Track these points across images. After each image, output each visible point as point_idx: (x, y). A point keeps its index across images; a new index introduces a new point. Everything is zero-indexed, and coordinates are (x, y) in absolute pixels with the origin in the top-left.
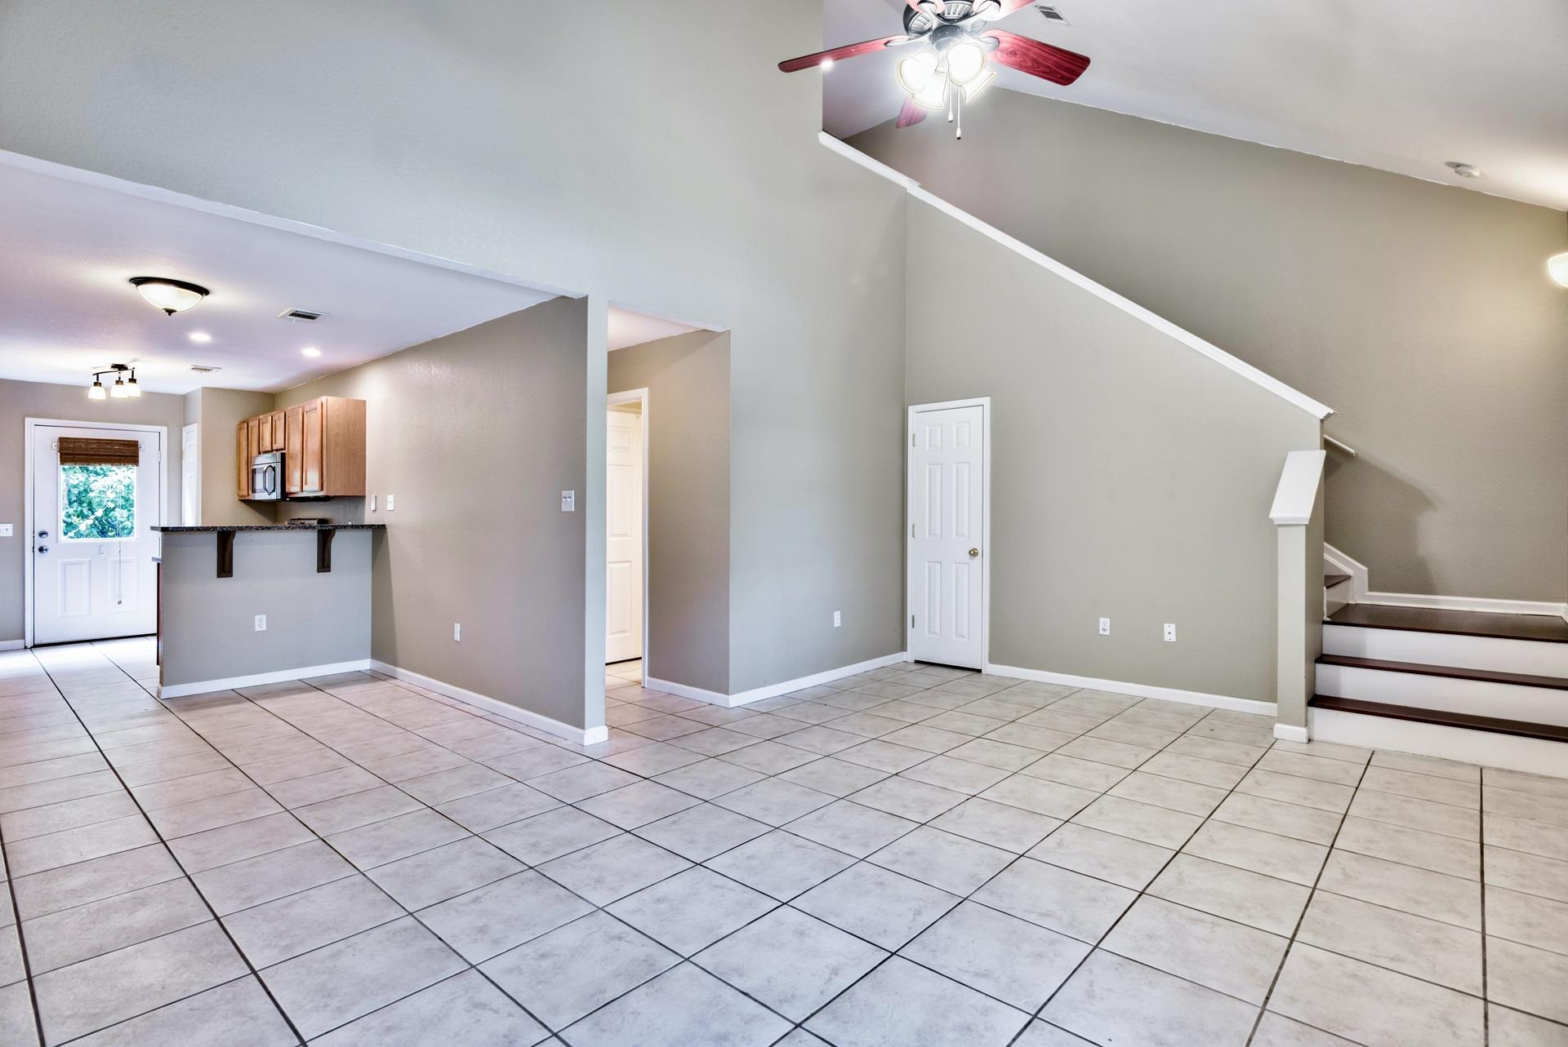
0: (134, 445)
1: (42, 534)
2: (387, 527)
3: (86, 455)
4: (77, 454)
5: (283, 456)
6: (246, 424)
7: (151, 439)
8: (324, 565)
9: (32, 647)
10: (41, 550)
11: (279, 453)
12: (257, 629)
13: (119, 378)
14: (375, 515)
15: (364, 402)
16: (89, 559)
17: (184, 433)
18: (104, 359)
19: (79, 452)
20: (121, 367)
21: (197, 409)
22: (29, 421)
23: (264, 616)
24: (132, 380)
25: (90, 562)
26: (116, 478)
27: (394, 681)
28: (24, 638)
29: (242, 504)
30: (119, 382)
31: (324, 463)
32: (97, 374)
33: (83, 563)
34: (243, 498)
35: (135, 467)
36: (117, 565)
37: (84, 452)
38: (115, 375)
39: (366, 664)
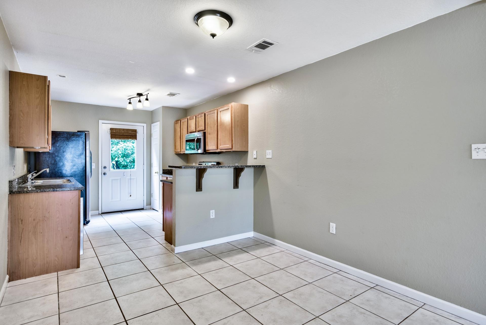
0: (135, 131)
1: (105, 167)
2: (266, 166)
3: (119, 135)
4: (116, 135)
5: (205, 134)
6: (180, 121)
7: (141, 129)
8: (236, 185)
9: (101, 214)
10: (104, 174)
11: (202, 132)
12: (211, 217)
13: (140, 99)
14: (255, 160)
15: (248, 105)
16: (120, 178)
17: (152, 126)
18: (133, 92)
19: (117, 134)
20: (140, 95)
21: (160, 116)
22: (101, 121)
23: (214, 211)
24: (147, 99)
25: (120, 179)
26: (121, 146)
27: (275, 247)
28: (98, 210)
29: (176, 155)
30: (140, 101)
31: (233, 135)
32: (130, 99)
33: (117, 180)
34: (177, 153)
35: (135, 140)
36: (130, 180)
37: (119, 134)
38: (138, 99)
39: (251, 234)
